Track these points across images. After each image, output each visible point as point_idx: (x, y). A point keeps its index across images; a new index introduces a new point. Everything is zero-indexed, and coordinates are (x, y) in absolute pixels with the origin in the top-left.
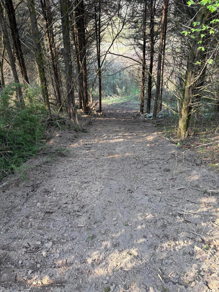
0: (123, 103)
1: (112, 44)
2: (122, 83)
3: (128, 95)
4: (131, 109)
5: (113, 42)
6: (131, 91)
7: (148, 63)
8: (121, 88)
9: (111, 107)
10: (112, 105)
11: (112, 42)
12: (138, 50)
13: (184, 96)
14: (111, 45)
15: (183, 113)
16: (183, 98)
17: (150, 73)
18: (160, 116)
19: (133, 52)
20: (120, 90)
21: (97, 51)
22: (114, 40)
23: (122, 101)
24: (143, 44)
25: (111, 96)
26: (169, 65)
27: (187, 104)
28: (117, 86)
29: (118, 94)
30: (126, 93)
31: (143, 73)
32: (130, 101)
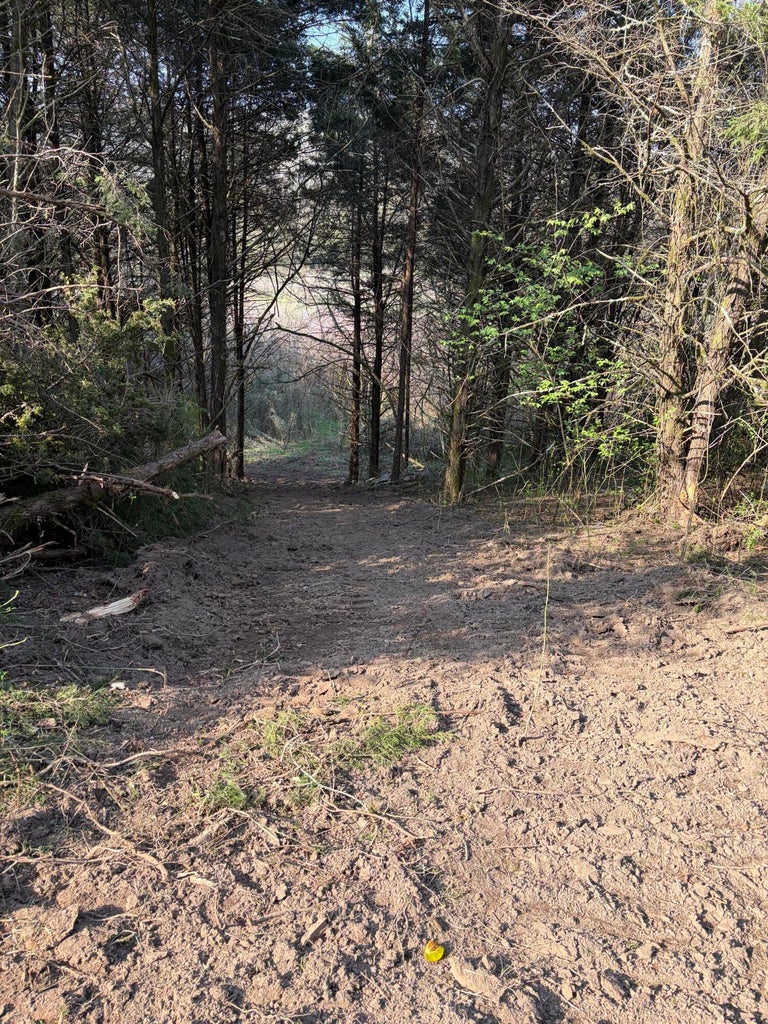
0: (292, 461)
1: (275, 299)
2: (286, 403)
3: (305, 438)
4: (320, 476)
5: (277, 295)
6: (313, 423)
7: (370, 352)
8: (284, 416)
9: (258, 470)
10: (259, 463)
11: (274, 296)
12: (341, 318)
13: (451, 426)
14: (272, 303)
15: (452, 458)
16: (451, 430)
17: (376, 377)
18: (407, 478)
19: (328, 323)
20: (283, 422)
21: (236, 316)
22: (279, 291)
23: (288, 454)
24: (353, 303)
25: (254, 437)
26: (421, 362)
27: (458, 442)
28: (272, 410)
29: (275, 434)
30: (299, 431)
31: (356, 379)
32: (314, 454)
